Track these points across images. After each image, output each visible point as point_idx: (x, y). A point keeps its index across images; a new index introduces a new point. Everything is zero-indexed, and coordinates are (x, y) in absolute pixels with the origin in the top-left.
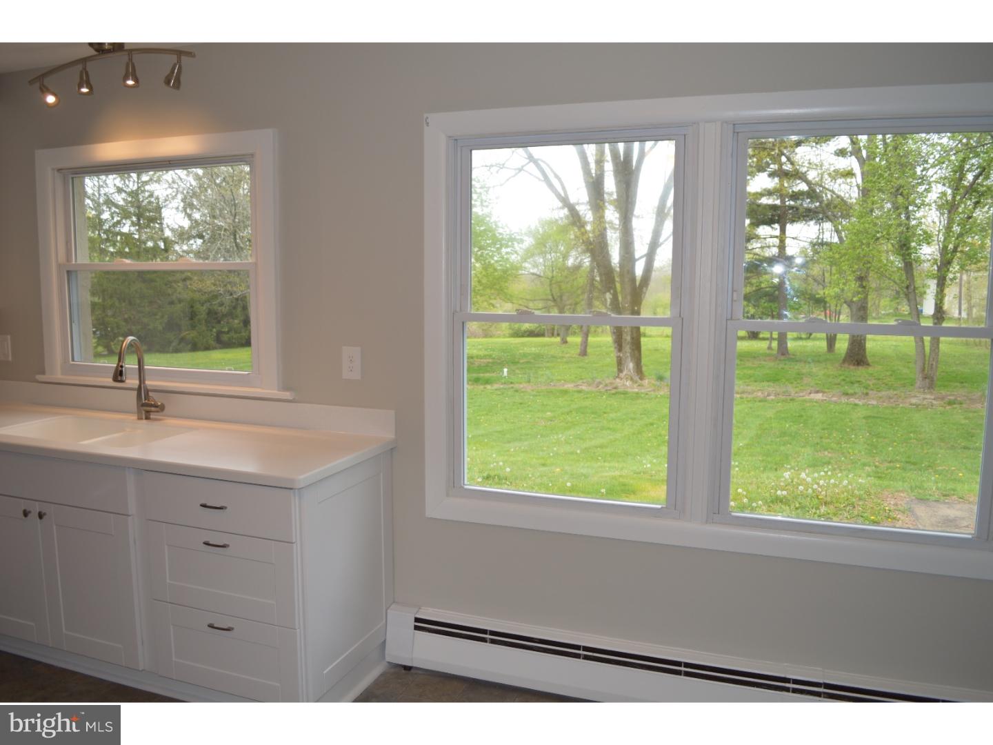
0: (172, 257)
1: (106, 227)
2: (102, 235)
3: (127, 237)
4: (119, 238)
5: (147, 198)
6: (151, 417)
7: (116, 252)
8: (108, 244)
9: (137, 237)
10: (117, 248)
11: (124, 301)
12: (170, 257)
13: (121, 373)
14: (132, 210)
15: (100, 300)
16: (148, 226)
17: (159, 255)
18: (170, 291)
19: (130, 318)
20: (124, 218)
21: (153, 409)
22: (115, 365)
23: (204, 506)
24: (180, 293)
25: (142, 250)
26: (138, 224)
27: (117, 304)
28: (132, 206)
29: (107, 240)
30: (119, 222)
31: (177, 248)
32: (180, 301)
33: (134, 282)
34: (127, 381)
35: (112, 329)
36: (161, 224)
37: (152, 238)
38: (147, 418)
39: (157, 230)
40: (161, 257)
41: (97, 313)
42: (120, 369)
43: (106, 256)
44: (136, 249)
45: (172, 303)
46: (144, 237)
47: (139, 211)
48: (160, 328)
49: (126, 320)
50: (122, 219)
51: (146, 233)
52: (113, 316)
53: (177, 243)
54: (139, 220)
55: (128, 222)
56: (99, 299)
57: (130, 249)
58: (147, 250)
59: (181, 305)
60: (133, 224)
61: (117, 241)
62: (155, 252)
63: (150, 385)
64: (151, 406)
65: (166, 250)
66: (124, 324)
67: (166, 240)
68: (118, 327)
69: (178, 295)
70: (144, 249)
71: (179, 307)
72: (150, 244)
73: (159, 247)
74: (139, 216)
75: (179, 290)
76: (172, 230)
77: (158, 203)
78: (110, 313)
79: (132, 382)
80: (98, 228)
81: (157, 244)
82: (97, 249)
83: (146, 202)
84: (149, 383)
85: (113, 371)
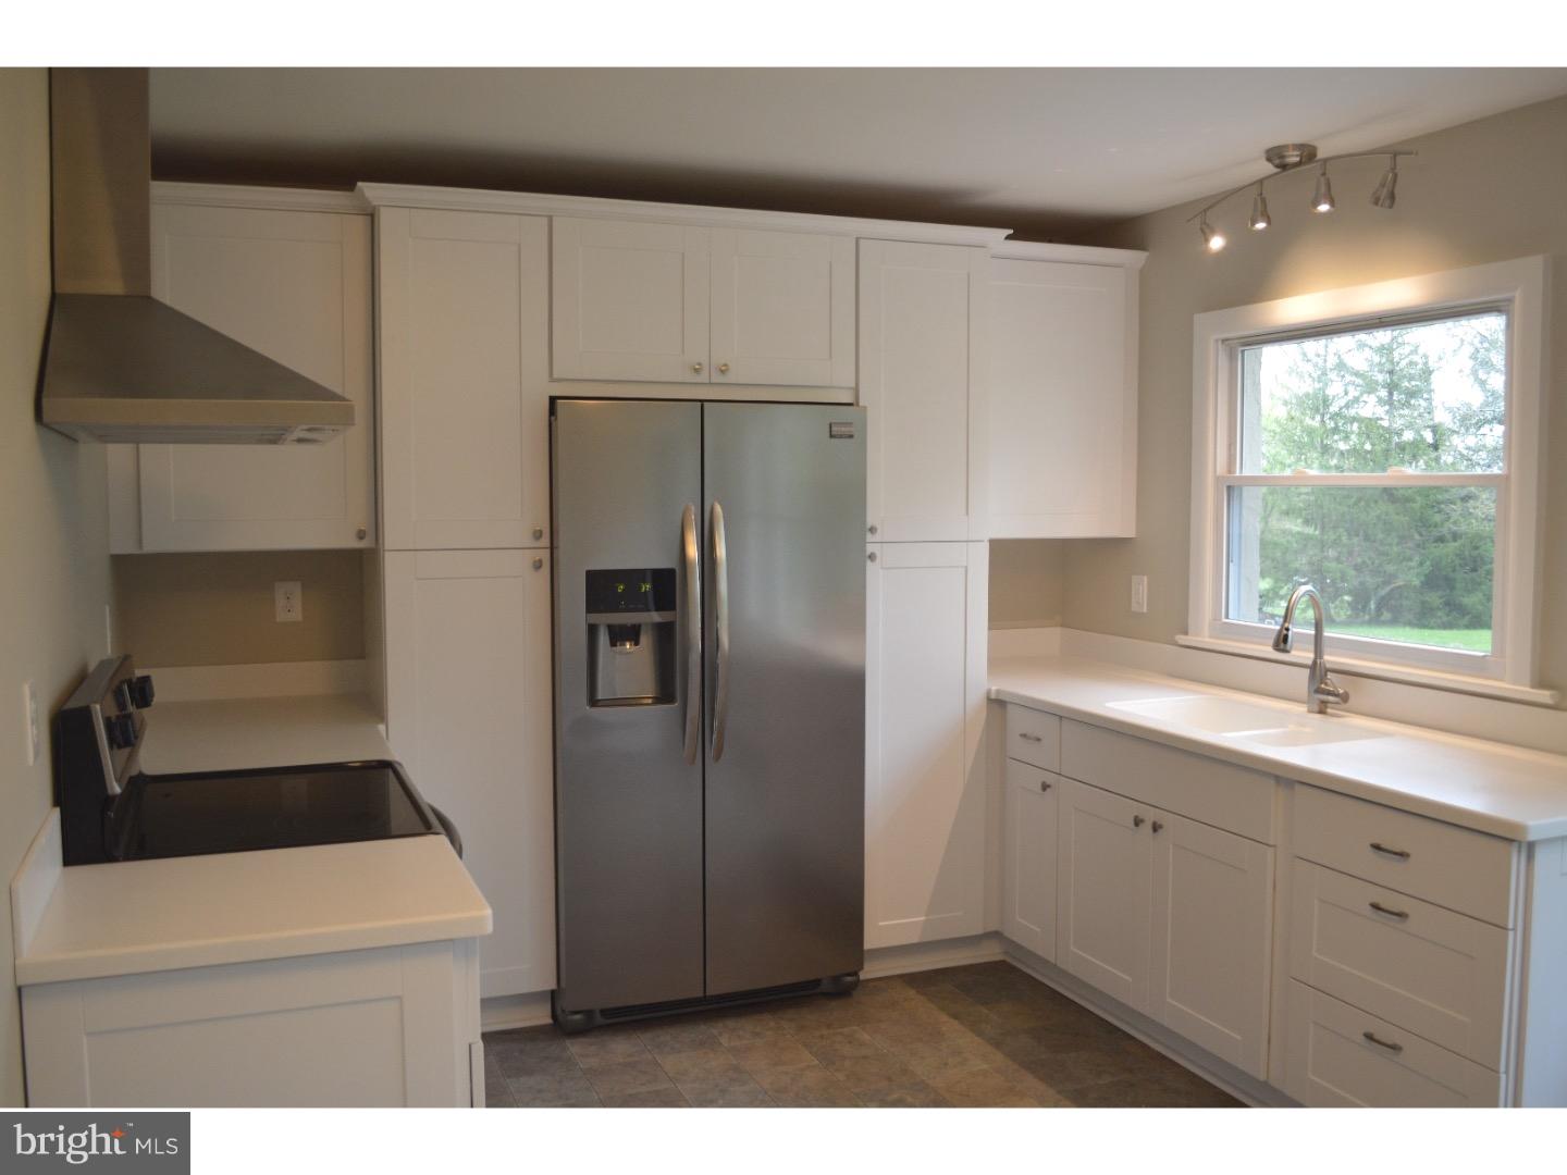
0: (1447, 458)
1: (1334, 409)
2: (1328, 421)
3: (1369, 427)
4: (1355, 425)
5: (1406, 357)
6: (1329, 710)
7: (1348, 451)
8: (1336, 437)
9: (1385, 424)
10: (1351, 443)
11: (1358, 535)
12: (1443, 458)
13: (1285, 639)
14: (1380, 378)
15: (1317, 532)
16: (1407, 404)
17: (1421, 456)
18: (1438, 518)
19: (1364, 562)
20: (1365, 392)
21: (1331, 698)
22: (1278, 628)
23: (1377, 847)
24: (1455, 523)
25: (1393, 446)
26: (1390, 402)
27: (1344, 539)
28: (1381, 372)
29: (1336, 430)
30: (1356, 400)
31: (1456, 440)
32: (1455, 536)
33: (1376, 502)
34: (1293, 652)
35: (1333, 582)
36: (1429, 400)
37: (1410, 426)
38: (1321, 712)
39: (1422, 410)
40: (1425, 457)
41: (1311, 553)
42: (1285, 632)
43: (1333, 456)
44: (1384, 446)
45: (1441, 539)
46: (1398, 423)
47: (1391, 379)
48: (1416, 582)
49: (1357, 568)
50: (1362, 394)
51: (1401, 416)
52: (1338, 560)
53: (1457, 433)
54: (1391, 394)
55: (1372, 399)
56: (1315, 529)
57: (1373, 445)
58: (1402, 447)
59: (1456, 544)
60: (1380, 401)
61: (1352, 432)
62: (1413, 451)
63: (1328, 661)
64: (1329, 693)
65: (1435, 447)
66: (1353, 573)
67: (1435, 429)
68: (1343, 579)
69: (1451, 526)
70: (1397, 444)
71: (1452, 546)
72: (1408, 436)
73: (1423, 440)
74: (1392, 387)
75: (1455, 516)
76: (1450, 410)
77: (1426, 364)
78: (1331, 553)
79: (1304, 655)
80: (1321, 411)
81: (1421, 436)
82: (1318, 446)
83: (1403, 364)
84: (1330, 659)
85: (1274, 636)
